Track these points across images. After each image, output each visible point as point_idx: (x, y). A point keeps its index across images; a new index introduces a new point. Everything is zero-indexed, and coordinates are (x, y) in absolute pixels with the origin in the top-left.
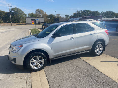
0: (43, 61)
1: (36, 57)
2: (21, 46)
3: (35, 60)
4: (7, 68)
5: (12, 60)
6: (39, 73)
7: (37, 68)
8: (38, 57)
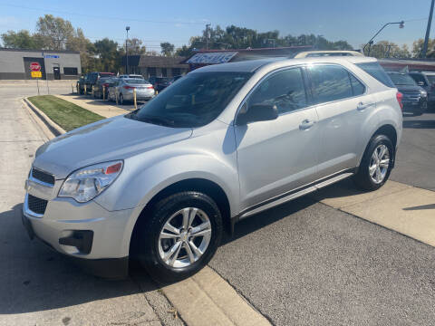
0: (207, 229)
1: (180, 217)
2: (113, 167)
3: (177, 228)
4: (26, 283)
5: (64, 241)
6: (202, 287)
7: (188, 264)
8: (190, 211)
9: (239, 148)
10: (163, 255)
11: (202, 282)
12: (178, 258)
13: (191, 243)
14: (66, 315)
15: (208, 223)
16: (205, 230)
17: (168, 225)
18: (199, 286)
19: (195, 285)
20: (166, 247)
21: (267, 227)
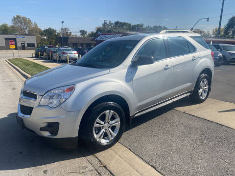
0: (118, 122)
1: (104, 115)
2: (70, 88)
3: (103, 121)
4: (20, 153)
5: (42, 129)
6: (116, 153)
7: (108, 141)
8: (110, 112)
9: (134, 79)
10: (95, 136)
11: (116, 150)
12: (104, 138)
13: (110, 129)
14: (45, 169)
15: (118, 119)
16: (117, 123)
17: (98, 120)
18: (115, 152)
19: (113, 152)
20: (97, 132)
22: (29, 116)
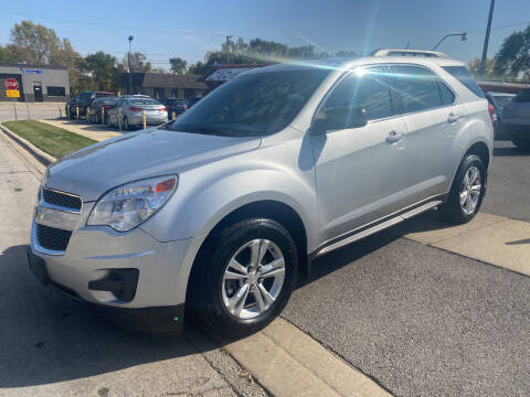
0: (279, 268)
1: (248, 251)
2: (164, 183)
3: (244, 265)
4: (39, 345)
6: (278, 343)
7: (256, 314)
8: (261, 244)
9: (317, 164)
10: (227, 302)
11: (276, 336)
12: (245, 306)
13: (261, 285)
14: (103, 385)
15: (281, 261)
16: (277, 269)
17: (233, 263)
18: (274, 341)
19: (269, 341)
20: (230, 291)
21: (345, 268)
22: (62, 253)
